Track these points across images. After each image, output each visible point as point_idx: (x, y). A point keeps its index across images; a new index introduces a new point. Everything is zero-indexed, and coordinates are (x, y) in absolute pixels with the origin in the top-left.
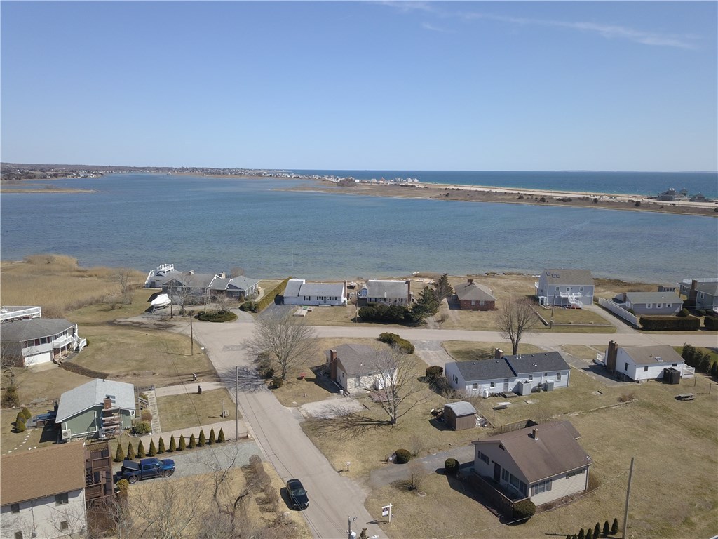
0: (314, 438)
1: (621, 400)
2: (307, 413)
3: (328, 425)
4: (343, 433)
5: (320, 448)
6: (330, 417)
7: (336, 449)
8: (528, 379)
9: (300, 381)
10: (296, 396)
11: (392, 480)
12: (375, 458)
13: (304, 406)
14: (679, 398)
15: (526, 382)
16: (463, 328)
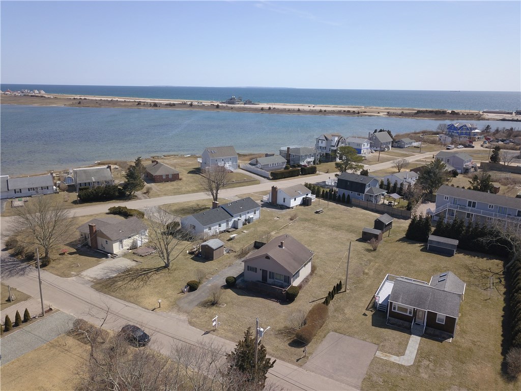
0: (113, 293)
1: (291, 219)
2: (91, 278)
3: (116, 281)
4: (134, 284)
5: (124, 298)
6: (114, 276)
7: (138, 296)
8: (239, 218)
9: (64, 256)
10: (70, 267)
11: (196, 303)
12: (172, 293)
13: (84, 273)
14: (317, 212)
15: (239, 220)
16: (165, 195)
